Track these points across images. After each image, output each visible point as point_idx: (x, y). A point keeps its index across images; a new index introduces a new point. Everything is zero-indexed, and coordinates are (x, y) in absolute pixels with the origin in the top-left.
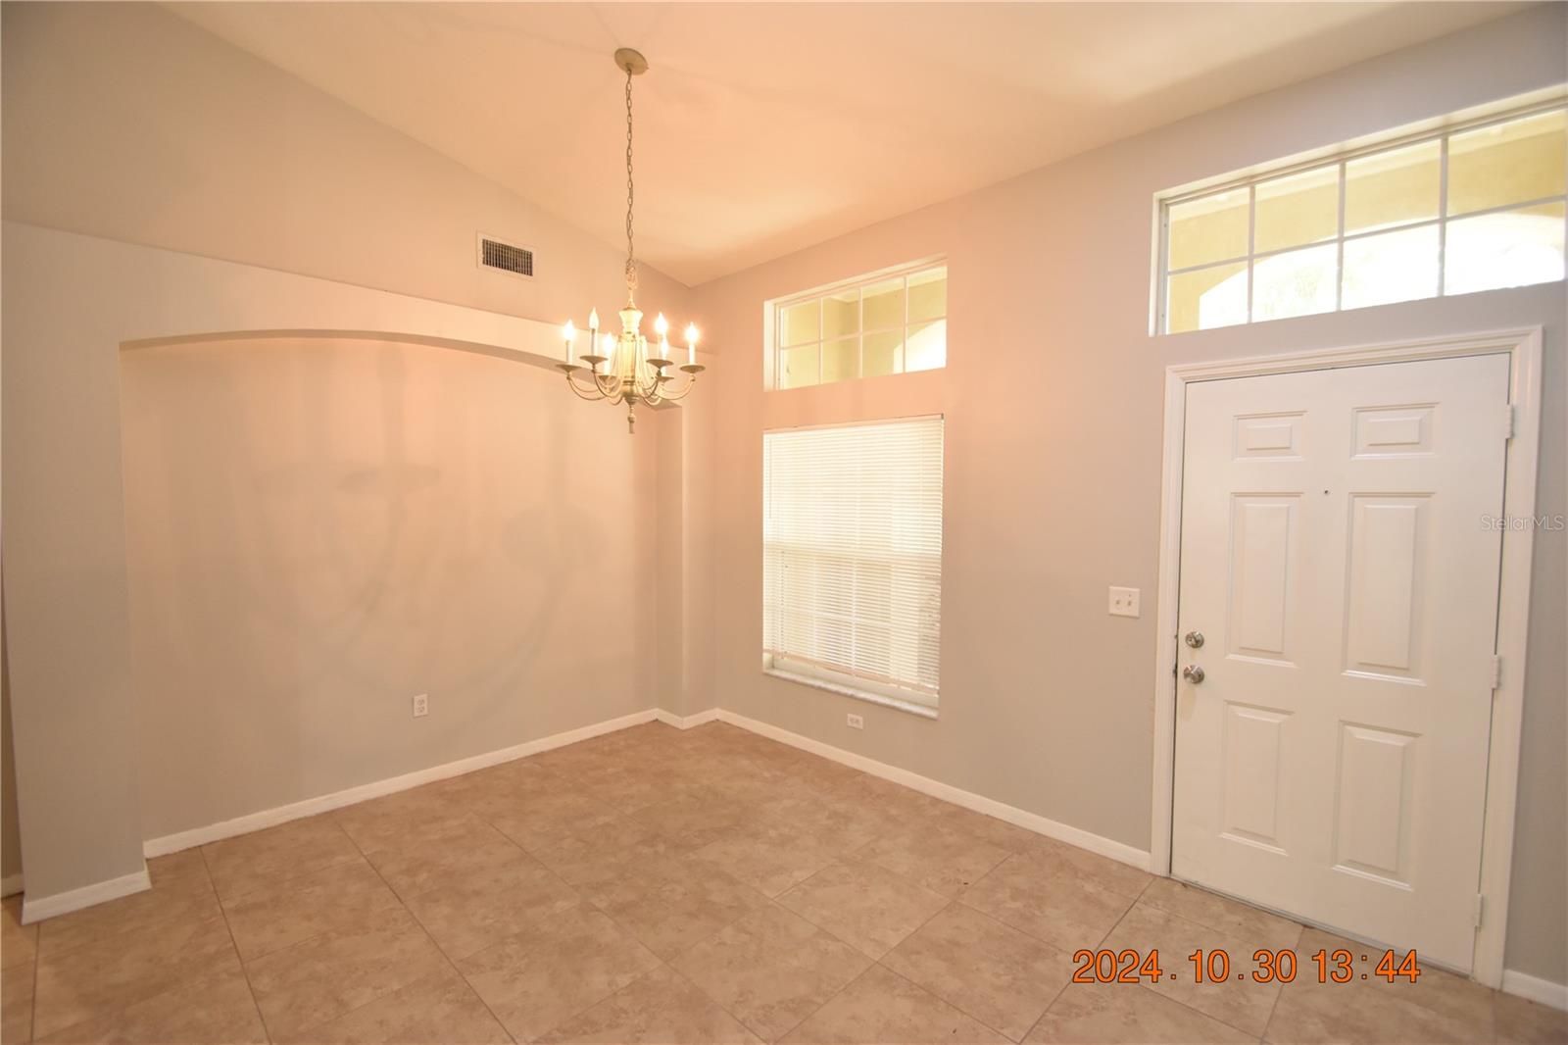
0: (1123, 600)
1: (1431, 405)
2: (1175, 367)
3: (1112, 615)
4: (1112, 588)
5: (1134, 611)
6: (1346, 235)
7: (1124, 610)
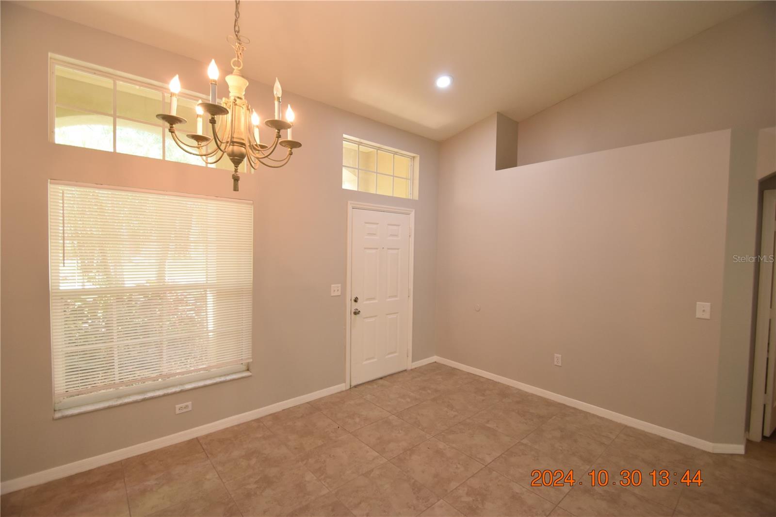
0: (335, 289)
1: (399, 225)
2: (352, 202)
3: (332, 296)
4: (333, 285)
5: (339, 293)
6: (376, 171)
7: (336, 293)
